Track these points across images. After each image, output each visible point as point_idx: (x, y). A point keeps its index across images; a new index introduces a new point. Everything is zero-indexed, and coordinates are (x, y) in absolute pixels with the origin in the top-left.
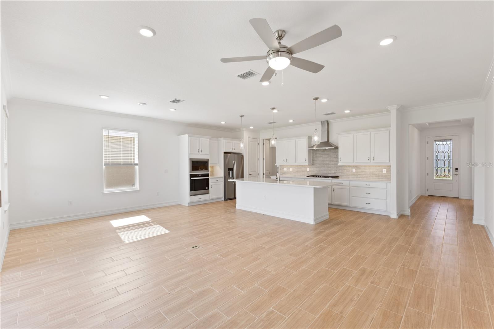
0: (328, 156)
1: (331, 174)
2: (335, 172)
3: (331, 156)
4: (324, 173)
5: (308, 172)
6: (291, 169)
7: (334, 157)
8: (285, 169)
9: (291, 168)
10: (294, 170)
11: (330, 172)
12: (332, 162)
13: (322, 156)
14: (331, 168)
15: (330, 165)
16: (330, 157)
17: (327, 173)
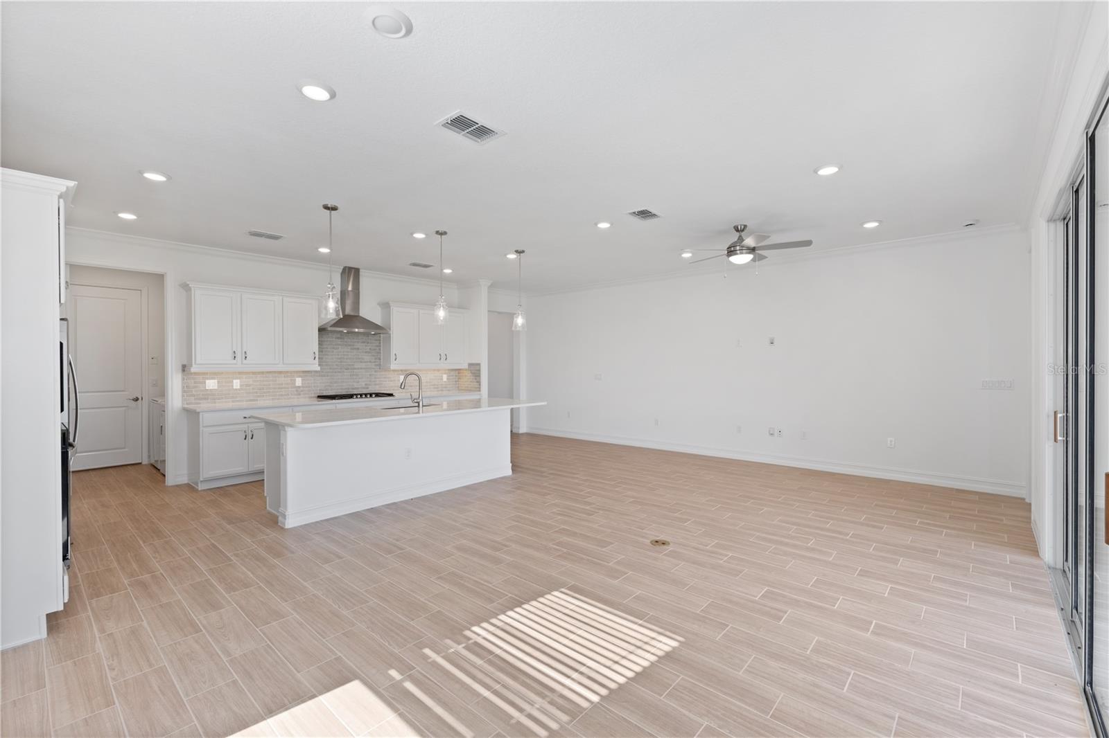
0: (351, 349)
1: (358, 388)
2: (366, 385)
3: (358, 349)
4: (342, 389)
5: (299, 387)
6: (237, 384)
7: (366, 352)
8: (211, 384)
9: (237, 378)
10: (247, 385)
11: (356, 385)
12: (361, 362)
13: (338, 348)
14: (357, 375)
15: (355, 369)
16: (355, 351)
17: (349, 389)
